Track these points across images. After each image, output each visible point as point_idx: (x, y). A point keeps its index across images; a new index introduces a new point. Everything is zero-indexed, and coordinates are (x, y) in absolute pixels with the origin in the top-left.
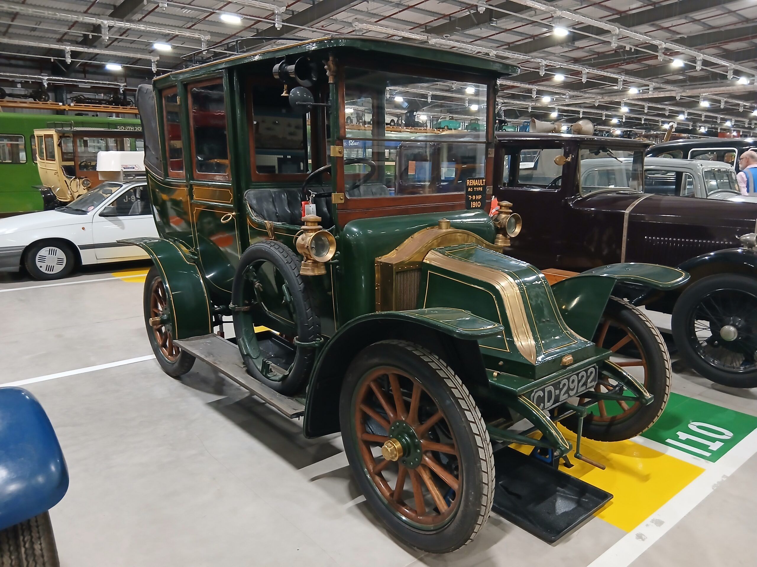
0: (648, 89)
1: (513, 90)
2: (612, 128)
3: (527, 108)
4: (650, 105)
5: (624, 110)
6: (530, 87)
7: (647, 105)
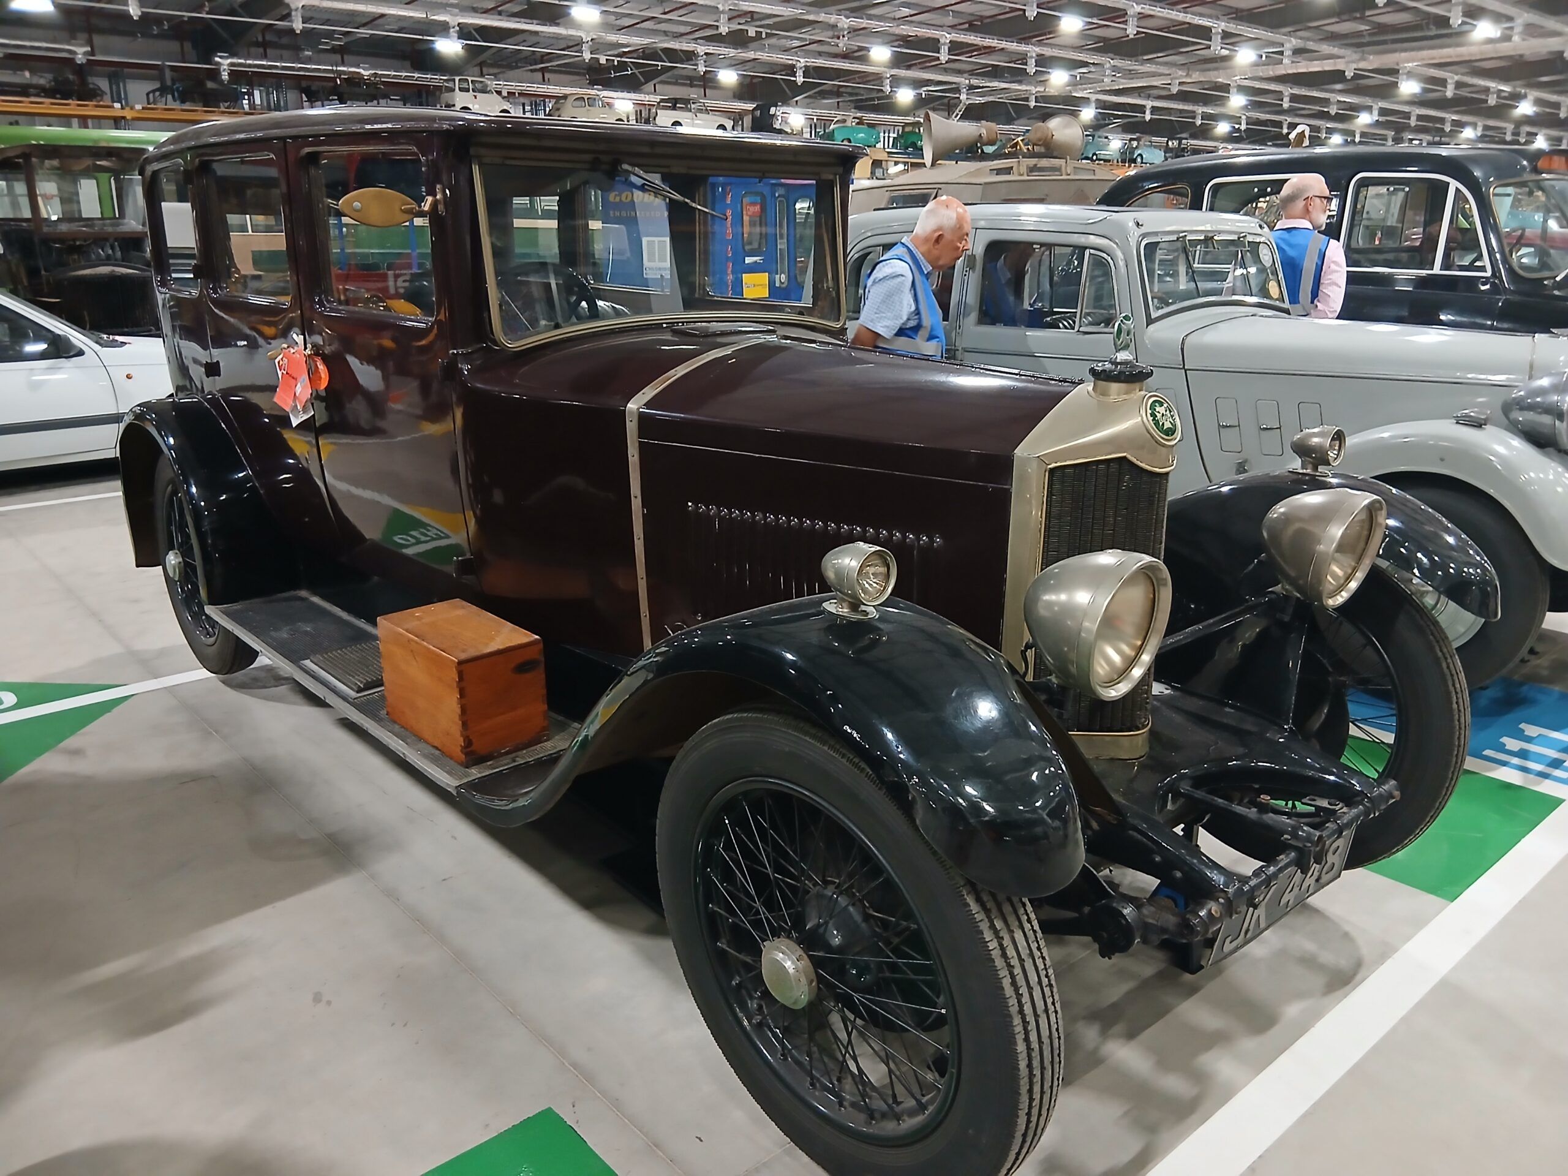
0: (1281, 53)
1: (993, 57)
2: (1222, 145)
3: (1027, 99)
4: (1296, 91)
5: (1237, 101)
6: (1023, 48)
7: (1288, 91)
